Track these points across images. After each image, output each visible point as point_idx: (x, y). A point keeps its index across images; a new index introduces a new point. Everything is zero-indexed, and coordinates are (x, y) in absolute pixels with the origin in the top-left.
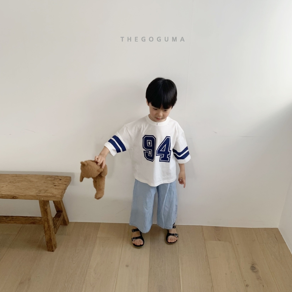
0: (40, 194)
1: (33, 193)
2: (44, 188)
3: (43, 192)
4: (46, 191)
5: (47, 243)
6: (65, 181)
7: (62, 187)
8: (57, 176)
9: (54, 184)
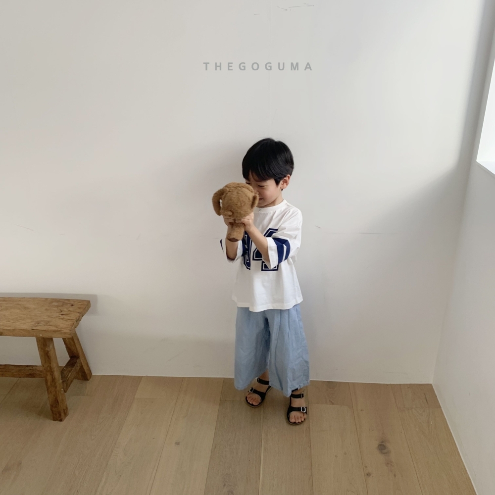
0: (38, 328)
1: (27, 325)
2: (44, 319)
3: (42, 325)
4: (47, 323)
5: (52, 407)
6: (80, 308)
7: (72, 317)
8: (68, 300)
9: (61, 311)
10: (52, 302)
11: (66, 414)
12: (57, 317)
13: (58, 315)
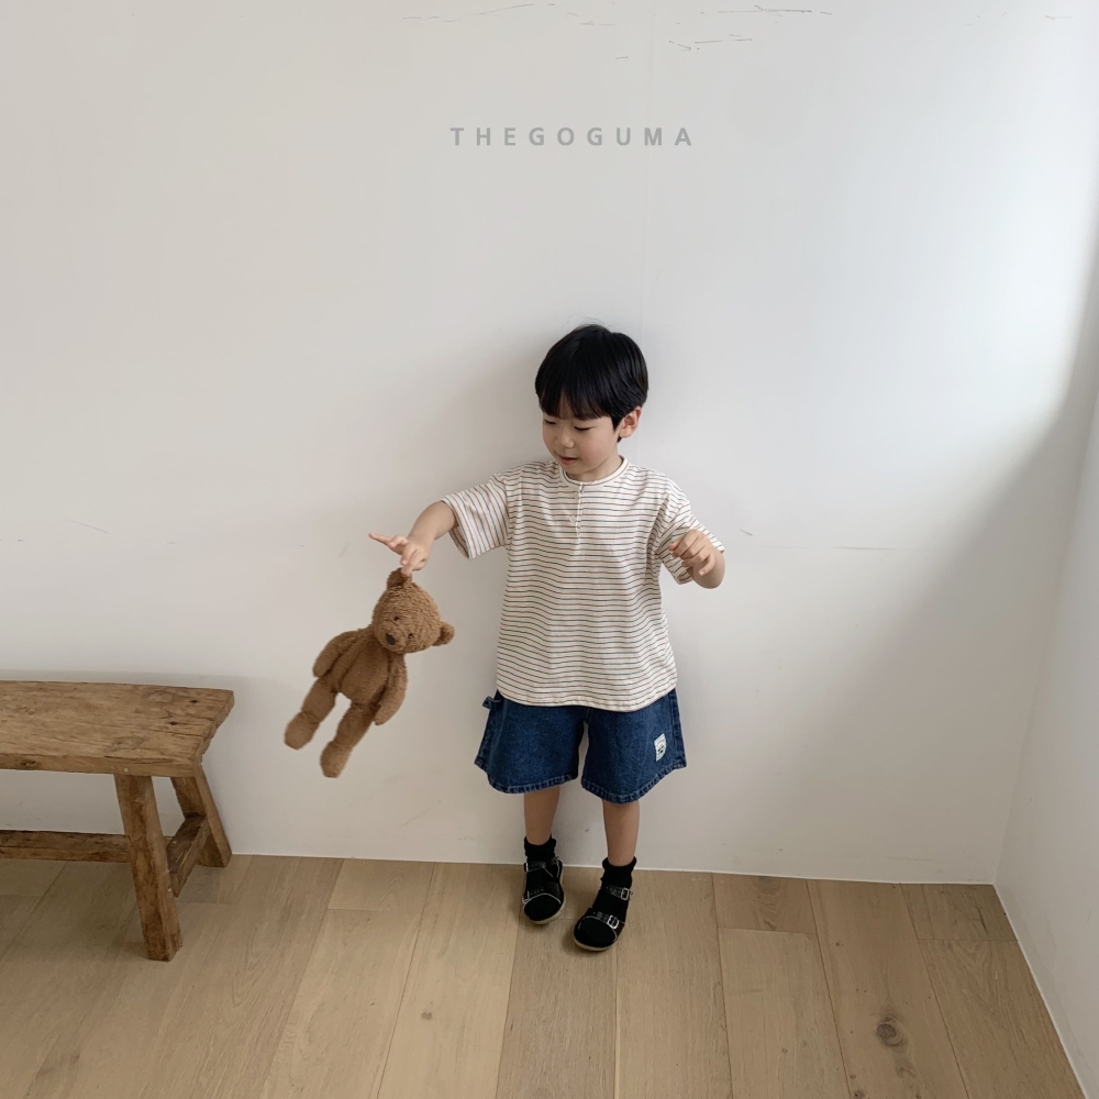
0: (120, 754)
1: (93, 747)
2: (132, 732)
3: (127, 746)
4: (139, 741)
5: (146, 928)
6: (211, 708)
7: (196, 730)
8: (185, 689)
9: (170, 715)
10: (150, 694)
11: (176, 946)
12: (160, 729)
13: (162, 724)
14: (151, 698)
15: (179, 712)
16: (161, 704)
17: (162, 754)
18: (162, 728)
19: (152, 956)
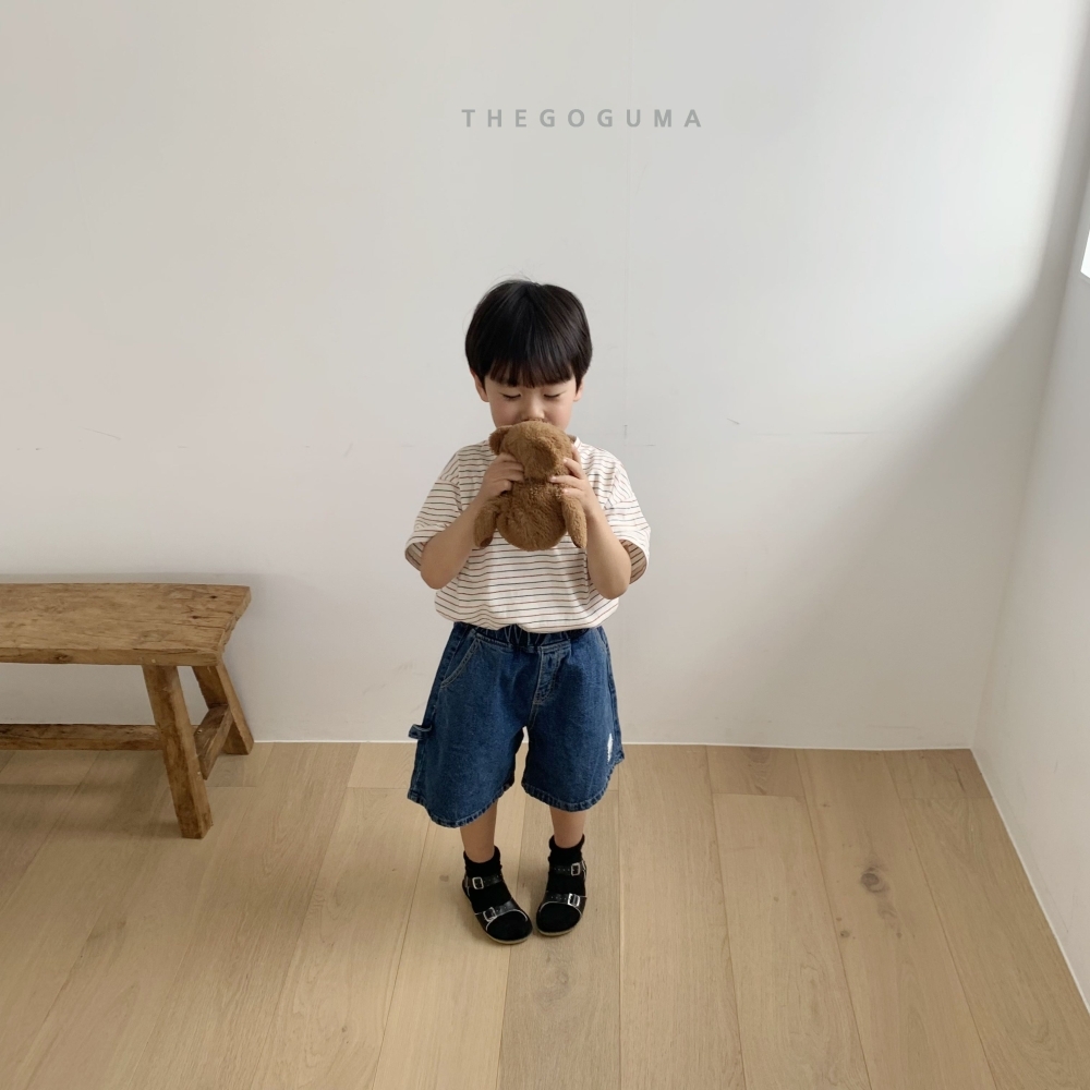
0: (146, 646)
1: (122, 641)
2: (157, 626)
3: (153, 639)
4: (164, 634)
5: (179, 809)
6: (229, 603)
7: (217, 622)
8: (204, 587)
9: (191, 610)
10: (170, 592)
11: (208, 824)
12: (184, 623)
13: (185, 619)
14: (173, 595)
15: (200, 607)
16: (182, 601)
17: (187, 645)
18: (184, 622)
19: (185, 835)
